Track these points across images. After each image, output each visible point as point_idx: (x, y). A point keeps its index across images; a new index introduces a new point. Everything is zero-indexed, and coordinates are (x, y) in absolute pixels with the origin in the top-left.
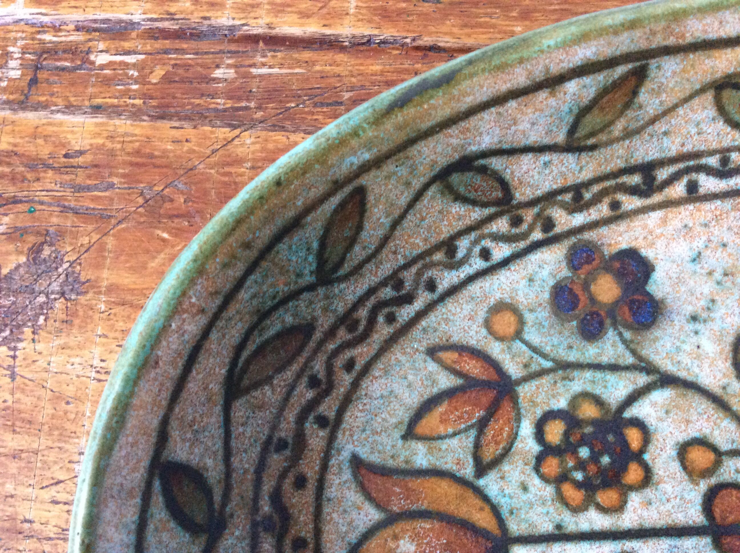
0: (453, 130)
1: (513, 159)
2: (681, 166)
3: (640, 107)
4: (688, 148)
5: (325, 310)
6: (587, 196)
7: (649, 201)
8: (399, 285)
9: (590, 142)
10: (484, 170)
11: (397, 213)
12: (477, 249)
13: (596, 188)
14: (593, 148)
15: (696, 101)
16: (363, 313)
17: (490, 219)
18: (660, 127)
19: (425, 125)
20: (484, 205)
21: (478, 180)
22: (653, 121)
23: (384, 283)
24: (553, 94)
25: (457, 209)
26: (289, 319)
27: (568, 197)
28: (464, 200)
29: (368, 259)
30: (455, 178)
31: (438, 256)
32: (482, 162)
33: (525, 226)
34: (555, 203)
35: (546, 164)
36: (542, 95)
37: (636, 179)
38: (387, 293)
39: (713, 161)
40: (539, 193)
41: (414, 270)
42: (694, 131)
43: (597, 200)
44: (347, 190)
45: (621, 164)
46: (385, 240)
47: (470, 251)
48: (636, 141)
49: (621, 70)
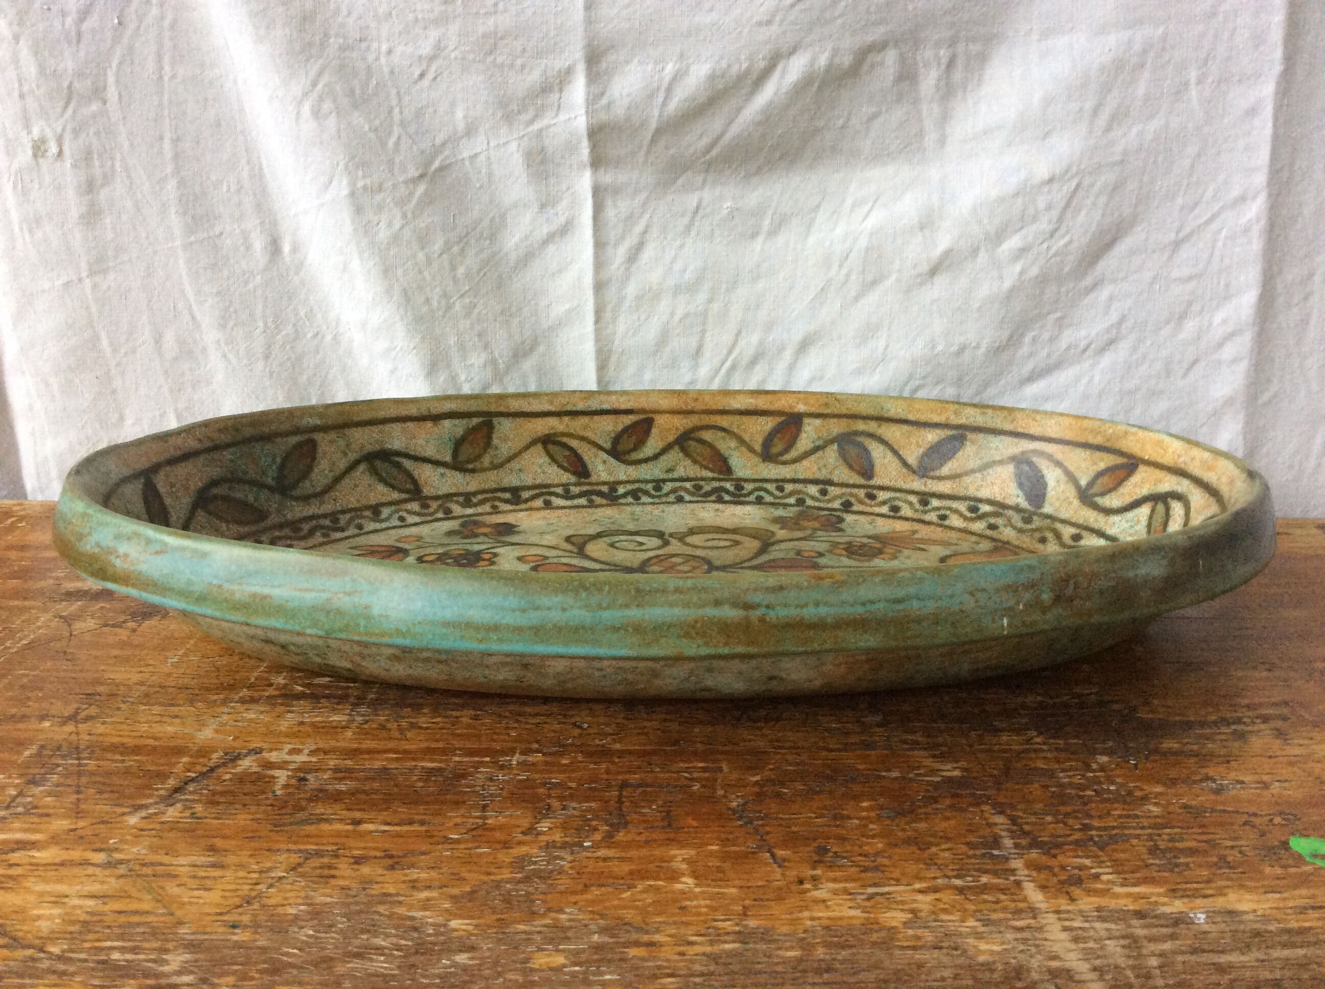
0: (375, 429)
1: (419, 464)
2: (537, 491)
3: (497, 448)
4: (538, 481)
5: (279, 511)
6: (475, 500)
7: (518, 507)
8: (336, 521)
9: (470, 466)
10: (398, 466)
11: (338, 472)
12: (397, 515)
13: (480, 497)
14: (473, 471)
15: (532, 449)
16: (306, 527)
17: (406, 501)
18: (515, 465)
19: (356, 419)
20: (401, 491)
21: (395, 472)
22: (510, 459)
23: (325, 516)
24: (435, 425)
25: (381, 488)
26: (251, 499)
27: (461, 499)
28: (387, 484)
29: (315, 495)
30: (378, 463)
31: (367, 513)
32: (397, 459)
33: (431, 510)
34: (452, 501)
35: (442, 475)
36: (429, 424)
37: (507, 496)
38: (327, 522)
39: (559, 490)
40: (440, 493)
41: (348, 516)
42: (539, 471)
43: (482, 502)
44: (306, 437)
45: (494, 486)
46: (328, 489)
47: (391, 515)
48: (501, 473)
49: (475, 421)
